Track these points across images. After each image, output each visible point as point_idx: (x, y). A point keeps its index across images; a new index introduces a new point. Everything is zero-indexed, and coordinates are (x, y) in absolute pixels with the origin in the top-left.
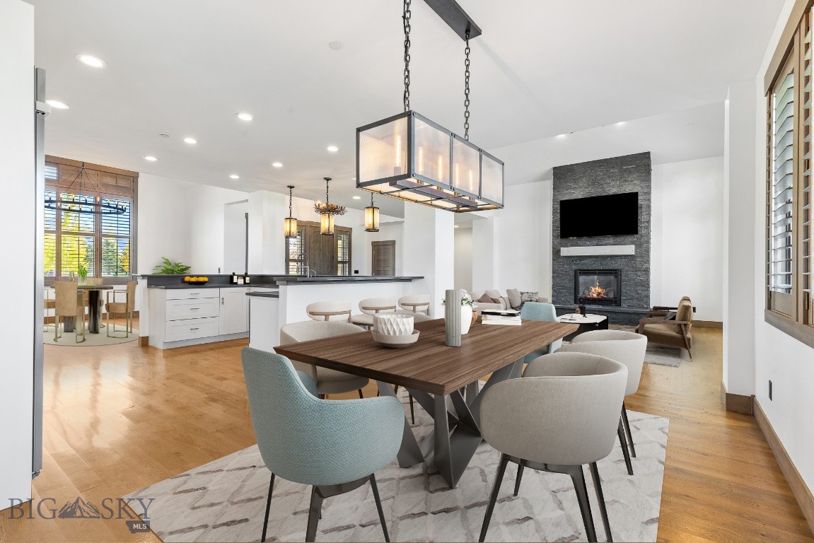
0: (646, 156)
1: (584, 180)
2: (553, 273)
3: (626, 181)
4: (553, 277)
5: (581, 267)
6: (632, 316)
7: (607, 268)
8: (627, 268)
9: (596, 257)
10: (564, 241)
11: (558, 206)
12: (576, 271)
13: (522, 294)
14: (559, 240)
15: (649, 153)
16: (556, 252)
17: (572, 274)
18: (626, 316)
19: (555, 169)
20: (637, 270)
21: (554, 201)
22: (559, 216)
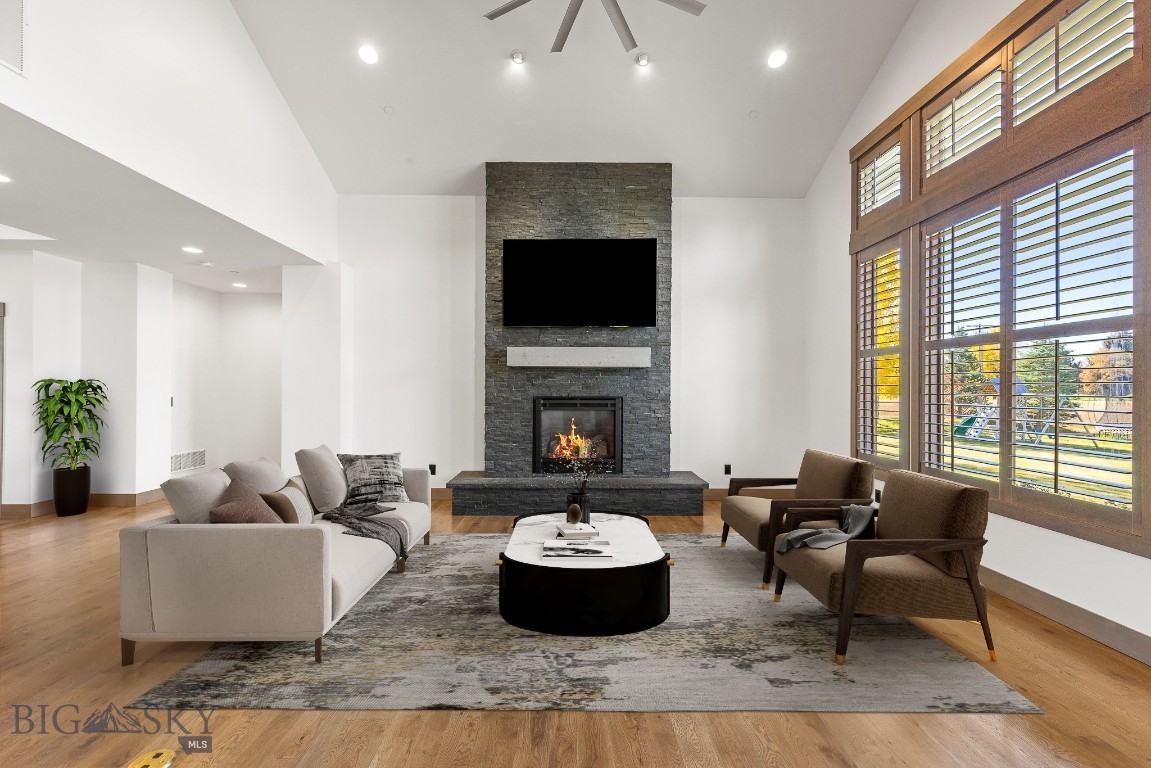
0: (664, 170)
1: (551, 201)
2: (488, 403)
3: (631, 215)
4: (487, 414)
5: (545, 392)
6: (650, 496)
7: (595, 393)
8: (632, 395)
9: (577, 370)
10: (513, 333)
11: (500, 254)
12: (535, 401)
13: (348, 461)
14: (500, 329)
15: (669, 166)
16: (495, 358)
17: (529, 406)
18: (638, 496)
19: (490, 166)
20: (651, 398)
21: (489, 239)
22: (499, 275)
